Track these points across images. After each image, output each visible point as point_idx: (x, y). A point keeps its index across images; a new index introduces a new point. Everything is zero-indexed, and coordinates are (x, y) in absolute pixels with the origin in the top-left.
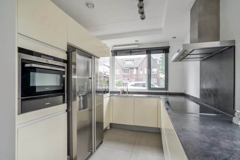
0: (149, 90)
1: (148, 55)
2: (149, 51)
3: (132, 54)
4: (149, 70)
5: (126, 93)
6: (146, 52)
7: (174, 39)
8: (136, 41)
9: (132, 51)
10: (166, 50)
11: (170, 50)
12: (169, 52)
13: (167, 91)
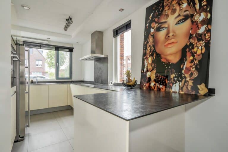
0: (57, 79)
1: (56, 51)
2: (57, 48)
3: (41, 48)
4: (57, 63)
5: (36, 83)
6: (55, 48)
7: (78, 44)
8: (48, 38)
9: (41, 45)
10: (71, 50)
11: (74, 50)
12: (73, 52)
13: (72, 80)
